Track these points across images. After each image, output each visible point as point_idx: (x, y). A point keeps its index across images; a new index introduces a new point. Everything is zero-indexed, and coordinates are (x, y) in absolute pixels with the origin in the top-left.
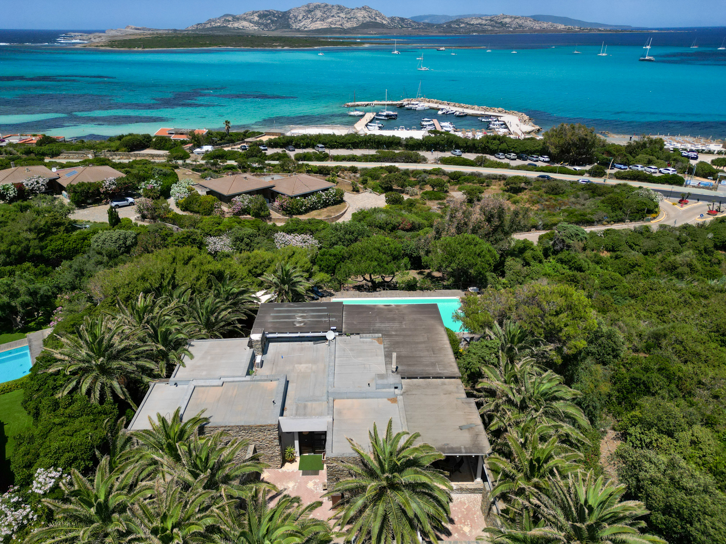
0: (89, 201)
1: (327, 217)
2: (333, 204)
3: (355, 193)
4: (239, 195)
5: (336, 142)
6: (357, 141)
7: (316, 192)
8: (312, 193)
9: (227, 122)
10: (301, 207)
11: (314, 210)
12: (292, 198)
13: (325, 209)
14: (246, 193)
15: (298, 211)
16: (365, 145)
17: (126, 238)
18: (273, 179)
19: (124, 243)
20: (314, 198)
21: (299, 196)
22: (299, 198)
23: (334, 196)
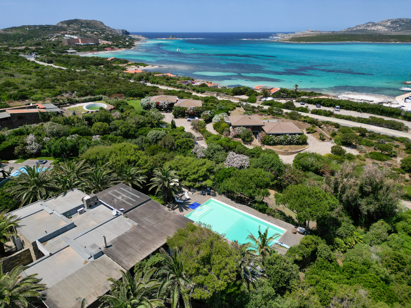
0: (180, 116)
1: (285, 151)
2: (296, 144)
3: (321, 140)
4: (240, 126)
5: (351, 106)
6: (366, 108)
7: (286, 134)
8: (282, 134)
9: (297, 86)
10: (271, 141)
11: (281, 145)
12: (267, 134)
13: (289, 146)
14: (244, 126)
15: (268, 143)
16: (372, 111)
17: (158, 135)
18: (268, 121)
19: (156, 138)
20: (282, 138)
21: (272, 134)
22: (271, 135)
23: (297, 139)
